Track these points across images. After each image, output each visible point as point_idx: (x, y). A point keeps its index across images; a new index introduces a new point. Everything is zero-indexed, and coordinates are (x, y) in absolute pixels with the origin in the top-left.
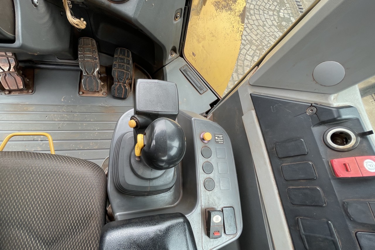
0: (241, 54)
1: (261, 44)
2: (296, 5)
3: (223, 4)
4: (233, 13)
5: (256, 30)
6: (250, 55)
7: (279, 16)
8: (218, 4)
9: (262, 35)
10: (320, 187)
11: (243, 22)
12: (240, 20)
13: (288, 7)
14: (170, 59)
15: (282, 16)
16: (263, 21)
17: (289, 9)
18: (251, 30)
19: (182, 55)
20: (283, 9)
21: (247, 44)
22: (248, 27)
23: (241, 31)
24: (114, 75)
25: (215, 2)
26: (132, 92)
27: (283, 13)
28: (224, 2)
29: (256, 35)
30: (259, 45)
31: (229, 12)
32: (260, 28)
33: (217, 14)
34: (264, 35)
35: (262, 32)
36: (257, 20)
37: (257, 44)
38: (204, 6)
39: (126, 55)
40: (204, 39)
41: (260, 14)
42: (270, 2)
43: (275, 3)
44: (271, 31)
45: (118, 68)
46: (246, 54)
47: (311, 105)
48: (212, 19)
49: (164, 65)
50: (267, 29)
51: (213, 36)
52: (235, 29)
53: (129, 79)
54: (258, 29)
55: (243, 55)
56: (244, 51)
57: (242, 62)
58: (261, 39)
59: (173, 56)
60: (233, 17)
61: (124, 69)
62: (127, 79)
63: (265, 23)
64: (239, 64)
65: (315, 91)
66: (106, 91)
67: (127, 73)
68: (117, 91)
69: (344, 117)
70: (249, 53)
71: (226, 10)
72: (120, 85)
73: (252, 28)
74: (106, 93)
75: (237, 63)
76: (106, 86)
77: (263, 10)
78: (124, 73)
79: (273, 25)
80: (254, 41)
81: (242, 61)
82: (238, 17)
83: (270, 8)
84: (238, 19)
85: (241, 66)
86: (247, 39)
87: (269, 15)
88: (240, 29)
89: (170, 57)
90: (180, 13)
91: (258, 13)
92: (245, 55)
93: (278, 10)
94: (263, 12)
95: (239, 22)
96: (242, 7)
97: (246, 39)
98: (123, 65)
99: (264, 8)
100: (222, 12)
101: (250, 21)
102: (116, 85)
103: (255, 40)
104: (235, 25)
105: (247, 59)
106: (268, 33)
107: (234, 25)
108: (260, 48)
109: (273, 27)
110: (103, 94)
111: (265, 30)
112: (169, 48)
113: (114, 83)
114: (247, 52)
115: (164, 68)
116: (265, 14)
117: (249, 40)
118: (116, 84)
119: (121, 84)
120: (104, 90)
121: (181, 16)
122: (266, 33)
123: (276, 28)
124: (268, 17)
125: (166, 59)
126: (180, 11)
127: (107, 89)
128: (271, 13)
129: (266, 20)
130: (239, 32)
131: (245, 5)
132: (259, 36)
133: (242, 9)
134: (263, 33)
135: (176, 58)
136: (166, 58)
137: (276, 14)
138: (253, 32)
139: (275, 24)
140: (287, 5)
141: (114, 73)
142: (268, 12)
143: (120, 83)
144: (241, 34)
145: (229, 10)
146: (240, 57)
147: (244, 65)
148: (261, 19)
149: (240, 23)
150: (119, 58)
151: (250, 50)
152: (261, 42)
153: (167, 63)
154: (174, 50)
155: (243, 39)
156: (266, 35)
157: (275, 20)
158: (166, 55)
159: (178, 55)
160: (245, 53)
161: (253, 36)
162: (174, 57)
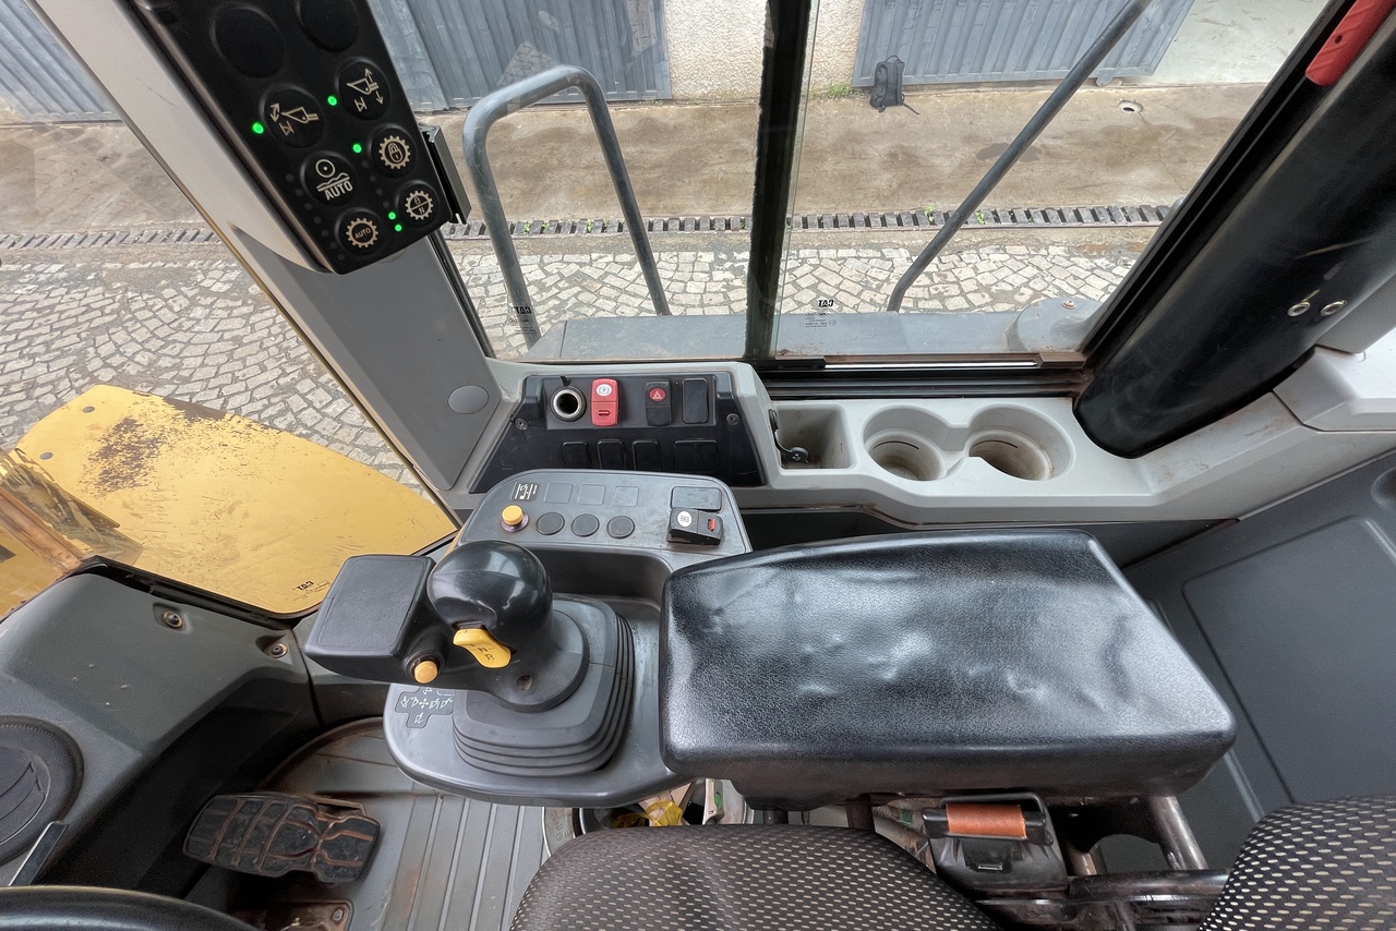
0: (315, 425)
1: (301, 363)
2: (206, 243)
3: (123, 462)
4: (172, 438)
5: (245, 367)
6: (330, 403)
7: (225, 295)
8: (113, 478)
9: (272, 354)
10: (634, 440)
11: (218, 415)
12: (206, 422)
13: (202, 264)
14: (293, 659)
15: (226, 287)
16: (218, 341)
17: (210, 265)
18: (235, 380)
19: (291, 622)
20: (200, 277)
21: (285, 402)
22: (221, 387)
23: (249, 426)
24: (281, 868)
25: (100, 484)
26: (361, 806)
27: (218, 281)
28: (118, 458)
29: (264, 369)
30: (302, 369)
31: (163, 448)
32: (239, 353)
33: (153, 486)
34: (273, 351)
35: (258, 352)
36: (205, 355)
37: (295, 375)
38: (118, 526)
39: (223, 813)
40: (228, 540)
41: (189, 343)
42: (154, 305)
43: (169, 292)
44: (268, 327)
45: (263, 848)
46: (321, 414)
47: (514, 422)
48: (162, 504)
49: (306, 680)
50: (255, 337)
51: (231, 510)
52: (235, 441)
53: (315, 810)
54: (244, 360)
55: (321, 420)
56: (309, 416)
57: (346, 429)
58: (284, 360)
59: (285, 648)
60: (187, 441)
61: (271, 827)
62: (314, 815)
63: (227, 336)
64: (348, 440)
65: (491, 413)
66: (332, 908)
67: (291, 814)
68: (344, 858)
69: (538, 394)
70: (321, 402)
71: (148, 457)
72: (326, 845)
73: (230, 375)
74: (336, 910)
75: (345, 443)
76: (309, 910)
77: (177, 330)
78: (287, 827)
79: (247, 317)
80: (281, 381)
81: (341, 427)
82: (196, 425)
83: (177, 309)
84: (200, 426)
85: (357, 436)
86: (268, 398)
87: (206, 318)
88: (240, 427)
89: (286, 659)
90: (163, 609)
91: (179, 347)
92: (325, 415)
93: (196, 291)
94: (186, 331)
95: (214, 425)
96: (161, 408)
97: (265, 402)
98: (257, 828)
99: (168, 324)
100: (152, 468)
101: (198, 375)
102: (320, 864)
103: (279, 377)
104: (217, 440)
105: (341, 414)
106: (269, 337)
107: (216, 442)
108: (314, 369)
109: (253, 319)
110: (338, 923)
111: (256, 341)
112: (260, 659)
113: (313, 869)
114: (314, 408)
115: (315, 682)
116: (196, 329)
117: (270, 393)
118: (318, 862)
119: (325, 841)
120: (322, 919)
121: (175, 609)
122: (267, 343)
123: (262, 311)
124: (212, 323)
125: (290, 673)
126: (159, 611)
127: (324, 905)
128: (198, 312)
129: (218, 332)
130: (251, 431)
131: (159, 401)
132: (270, 364)
133: (171, 410)
134: (267, 349)
135: (294, 641)
136: (286, 671)
137: (209, 300)
138: (248, 376)
139: (245, 310)
140: (192, 264)
141: (272, 869)
142: (189, 319)
143: (317, 845)
144: (259, 428)
145: (156, 447)
146: (324, 433)
147: (358, 427)
148: (210, 344)
149: (219, 423)
150: (224, 840)
151: (309, 397)
152: (294, 361)
153: (304, 671)
154: (266, 643)
155: (259, 408)
156: (277, 342)
157: (232, 308)
158: (277, 670)
159: (287, 632)
160: (318, 415)
161: (263, 378)
162: (290, 647)
